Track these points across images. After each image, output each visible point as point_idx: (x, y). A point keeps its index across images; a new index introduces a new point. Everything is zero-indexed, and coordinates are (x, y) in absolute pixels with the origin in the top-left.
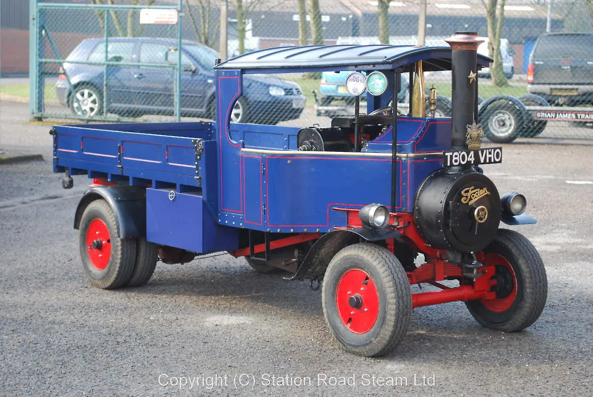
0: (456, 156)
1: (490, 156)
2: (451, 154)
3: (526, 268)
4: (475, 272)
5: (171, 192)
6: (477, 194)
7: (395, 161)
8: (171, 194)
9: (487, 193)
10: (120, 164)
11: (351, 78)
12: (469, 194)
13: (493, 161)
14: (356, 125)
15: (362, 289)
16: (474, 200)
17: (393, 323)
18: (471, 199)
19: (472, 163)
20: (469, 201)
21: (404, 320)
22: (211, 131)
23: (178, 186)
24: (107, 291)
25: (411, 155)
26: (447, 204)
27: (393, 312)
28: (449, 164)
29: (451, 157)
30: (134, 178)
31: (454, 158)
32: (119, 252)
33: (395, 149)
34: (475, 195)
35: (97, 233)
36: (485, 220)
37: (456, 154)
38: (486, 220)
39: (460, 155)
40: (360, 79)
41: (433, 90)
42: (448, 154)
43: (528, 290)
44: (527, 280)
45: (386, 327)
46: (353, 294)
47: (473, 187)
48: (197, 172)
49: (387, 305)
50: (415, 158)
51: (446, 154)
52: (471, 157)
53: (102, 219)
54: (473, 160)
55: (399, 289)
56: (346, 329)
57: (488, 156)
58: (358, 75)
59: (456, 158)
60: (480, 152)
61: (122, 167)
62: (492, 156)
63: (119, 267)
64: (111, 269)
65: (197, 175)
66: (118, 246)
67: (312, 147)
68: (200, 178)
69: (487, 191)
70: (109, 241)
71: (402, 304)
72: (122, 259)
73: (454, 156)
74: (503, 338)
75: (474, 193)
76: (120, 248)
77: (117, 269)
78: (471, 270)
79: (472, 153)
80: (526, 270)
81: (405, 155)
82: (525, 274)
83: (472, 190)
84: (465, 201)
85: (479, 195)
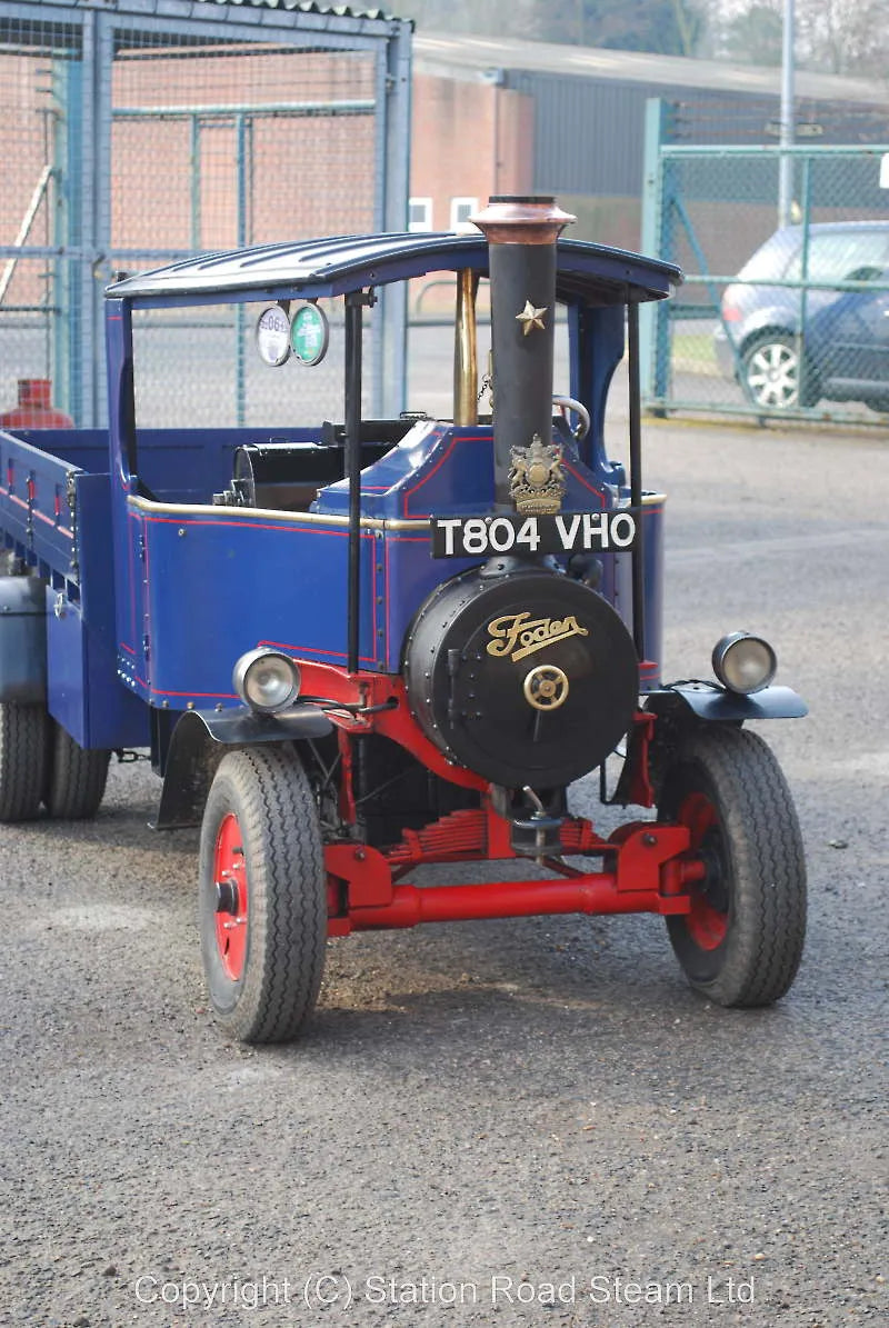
0: (475, 530)
1: (596, 531)
4: (539, 838)
6: (541, 633)
9: (577, 629)
11: (266, 319)
12: (512, 633)
13: (605, 544)
14: (347, 439)
15: (236, 865)
16: (529, 650)
19: (533, 548)
25: (393, 523)
26: (443, 655)
28: (449, 550)
29: (458, 533)
31: (468, 536)
34: (534, 636)
36: (556, 703)
38: (562, 705)
39: (488, 526)
40: (281, 323)
42: (449, 525)
45: (257, 969)
47: (526, 615)
49: (253, 912)
50: (406, 532)
51: (441, 524)
52: (528, 534)
54: (534, 541)
57: (589, 531)
58: (278, 312)
59: (476, 536)
60: (559, 521)
61: (32, 533)
62: (602, 531)
69: (575, 626)
73: (467, 530)
75: (532, 630)
79: (531, 523)
81: (379, 522)
82: (737, 855)
83: (523, 622)
84: (499, 649)
85: (546, 635)
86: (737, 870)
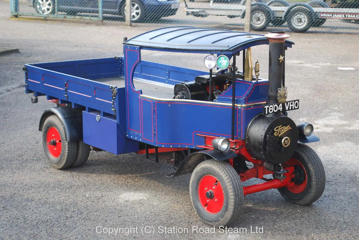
0: (271, 108)
1: (292, 105)
2: (268, 106)
3: (313, 169)
4: (282, 176)
5: (98, 116)
6: (284, 130)
7: (234, 109)
8: (98, 117)
9: (290, 128)
10: (66, 94)
11: (207, 58)
12: (279, 130)
13: (293, 108)
14: (210, 82)
15: (214, 187)
16: (282, 133)
17: (232, 210)
18: (280, 133)
19: (281, 110)
21: (239, 208)
22: (122, 62)
23: (102, 113)
24: (60, 171)
25: (244, 105)
26: (265, 136)
27: (233, 204)
28: (267, 113)
29: (268, 108)
30: (75, 104)
32: (67, 149)
33: (234, 101)
34: (283, 130)
35: (53, 135)
37: (271, 106)
38: (289, 145)
39: (273, 107)
40: (212, 59)
41: (257, 63)
43: (314, 183)
44: (313, 177)
45: (228, 212)
46: (208, 190)
47: (281, 126)
48: (113, 106)
49: (229, 199)
50: (246, 107)
51: (265, 107)
52: (280, 108)
53: (56, 128)
54: (281, 109)
55: (236, 190)
56: (204, 210)
57: (291, 105)
58: (211, 56)
59: (271, 109)
60: (286, 104)
61: (67, 96)
62: (293, 105)
63: (67, 158)
64: (62, 159)
65: (114, 108)
66: (66, 145)
67: (183, 97)
68: (115, 110)
69: (289, 127)
70: (60, 141)
71: (237, 199)
72: (68, 153)
74: (298, 211)
75: (282, 129)
76: (67, 146)
77: (66, 159)
78: (280, 175)
79: (281, 105)
80: (312, 170)
81: (240, 105)
82: (312, 173)
83: (281, 127)
84: (276, 134)
85: (285, 130)
86: (312, 177)
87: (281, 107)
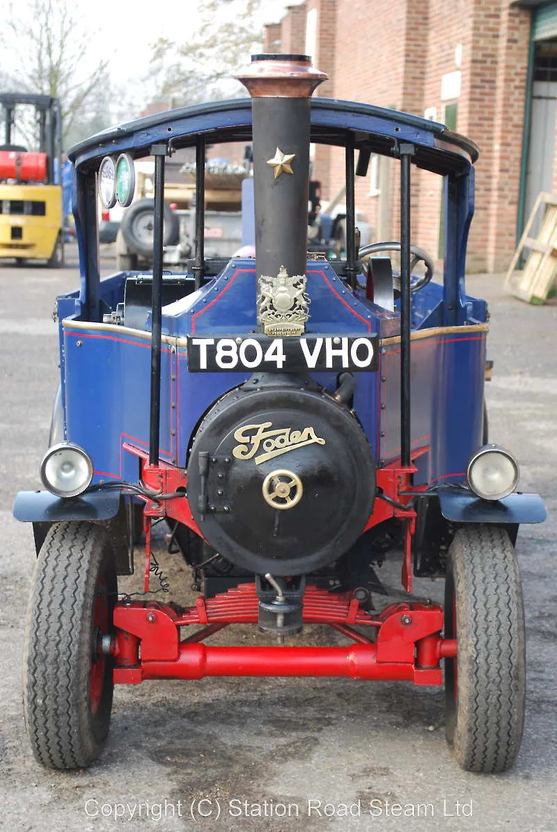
0: (227, 348)
1: (337, 353)
2: (211, 342)
6: (282, 441)
9: (315, 439)
12: (256, 440)
13: (345, 364)
16: (270, 454)
18: (260, 451)
19: (280, 366)
20: (257, 454)
28: (203, 365)
29: (212, 351)
31: (220, 354)
34: (276, 443)
36: (291, 503)
39: (239, 346)
42: (203, 344)
47: (268, 424)
51: (196, 342)
52: (275, 353)
54: (280, 359)
57: (330, 353)
59: (227, 353)
60: (303, 343)
62: (343, 353)
69: (313, 435)
73: (219, 348)
75: (274, 437)
79: (278, 344)
83: (265, 430)
84: (243, 453)
85: (286, 442)
87: (280, 350)
